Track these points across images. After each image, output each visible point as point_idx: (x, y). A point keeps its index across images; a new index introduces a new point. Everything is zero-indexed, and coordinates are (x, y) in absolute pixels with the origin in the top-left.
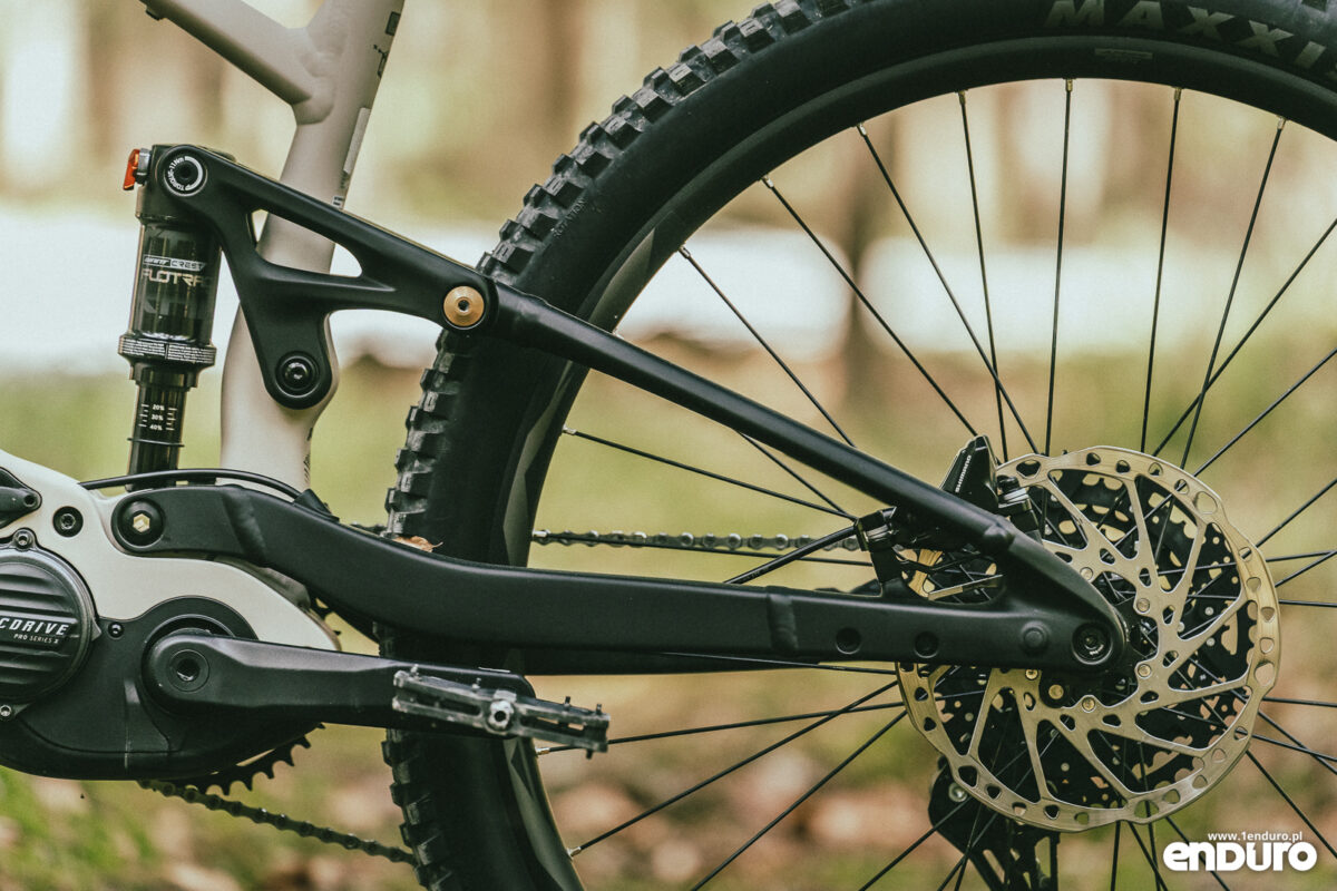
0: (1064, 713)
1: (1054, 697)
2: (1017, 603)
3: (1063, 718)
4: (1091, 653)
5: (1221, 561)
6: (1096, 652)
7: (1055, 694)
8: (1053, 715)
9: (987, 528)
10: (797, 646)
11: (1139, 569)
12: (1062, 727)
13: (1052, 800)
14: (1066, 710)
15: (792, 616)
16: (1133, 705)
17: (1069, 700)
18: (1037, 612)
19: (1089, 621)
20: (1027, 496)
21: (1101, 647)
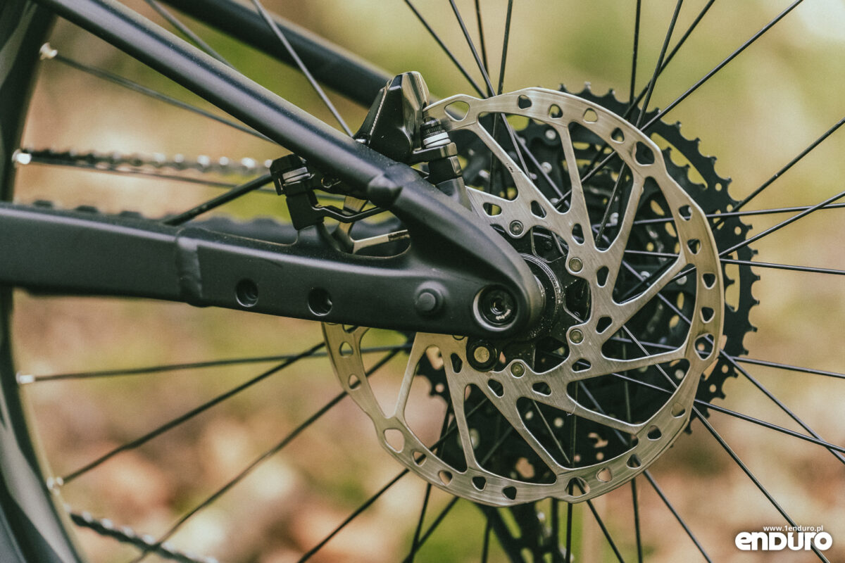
0: (492, 377)
1: (480, 360)
2: (414, 261)
3: (492, 383)
4: (498, 318)
5: (724, 211)
6: (503, 317)
7: (480, 356)
8: (481, 379)
9: (371, 179)
10: (201, 295)
11: (571, 224)
12: (490, 392)
13: (479, 470)
14: (494, 374)
15: (197, 263)
16: (566, 372)
17: (494, 364)
18: (434, 272)
19: (494, 283)
20: (448, 141)
21: (509, 312)
